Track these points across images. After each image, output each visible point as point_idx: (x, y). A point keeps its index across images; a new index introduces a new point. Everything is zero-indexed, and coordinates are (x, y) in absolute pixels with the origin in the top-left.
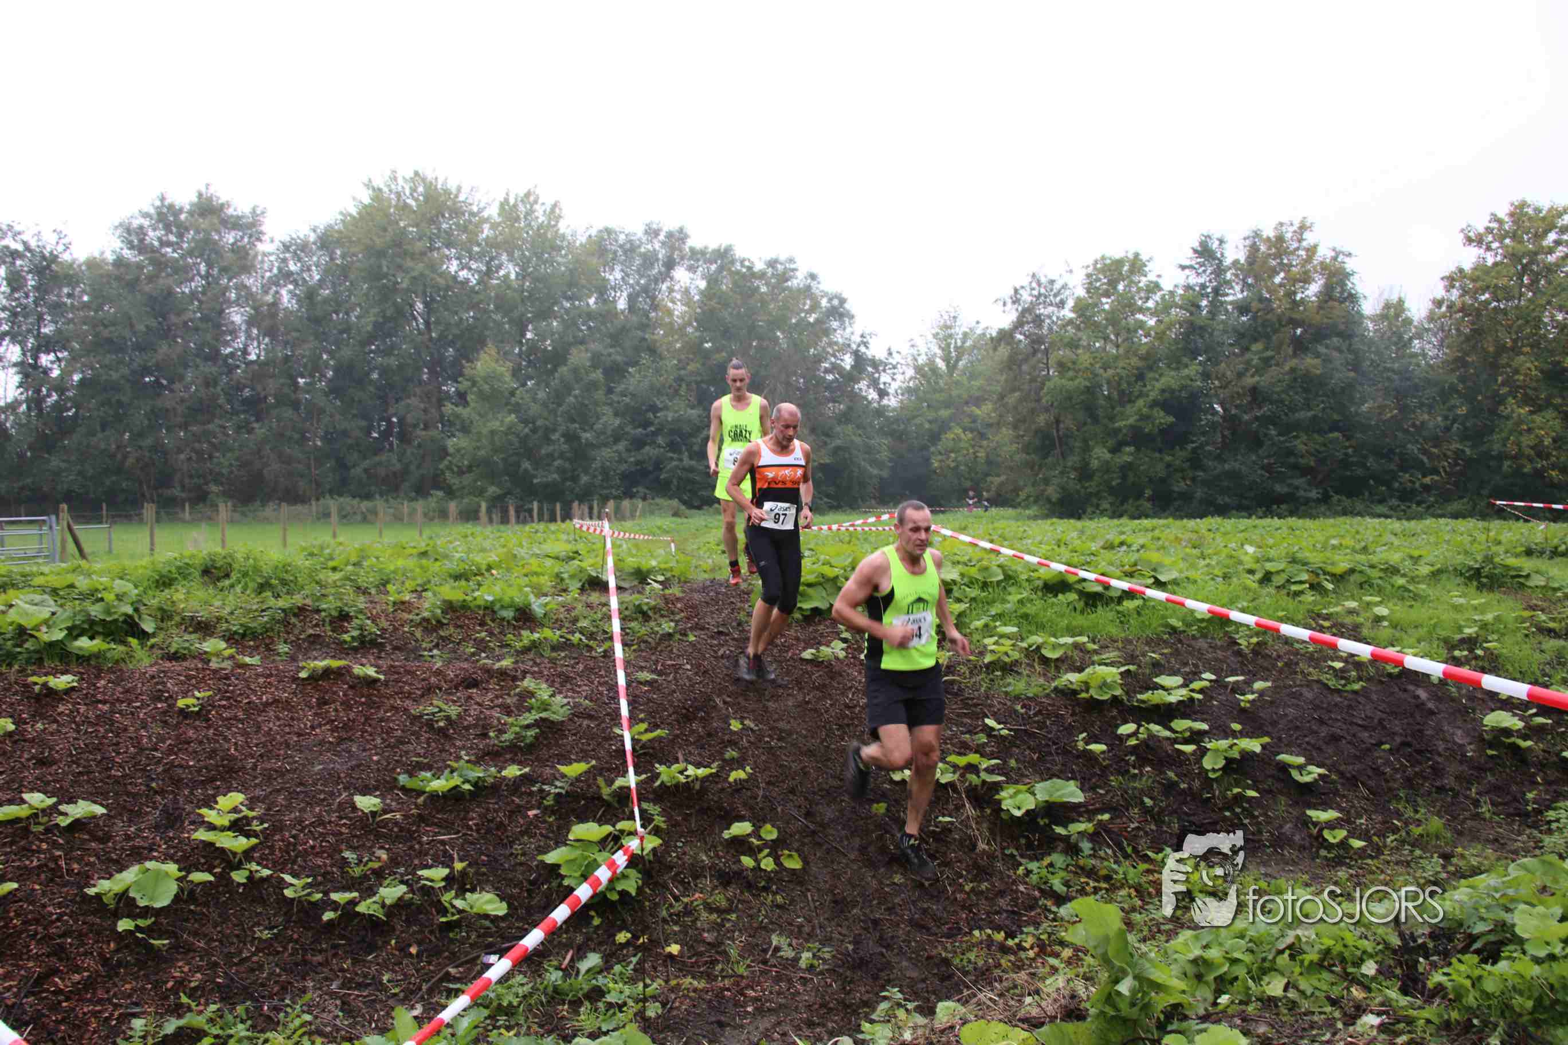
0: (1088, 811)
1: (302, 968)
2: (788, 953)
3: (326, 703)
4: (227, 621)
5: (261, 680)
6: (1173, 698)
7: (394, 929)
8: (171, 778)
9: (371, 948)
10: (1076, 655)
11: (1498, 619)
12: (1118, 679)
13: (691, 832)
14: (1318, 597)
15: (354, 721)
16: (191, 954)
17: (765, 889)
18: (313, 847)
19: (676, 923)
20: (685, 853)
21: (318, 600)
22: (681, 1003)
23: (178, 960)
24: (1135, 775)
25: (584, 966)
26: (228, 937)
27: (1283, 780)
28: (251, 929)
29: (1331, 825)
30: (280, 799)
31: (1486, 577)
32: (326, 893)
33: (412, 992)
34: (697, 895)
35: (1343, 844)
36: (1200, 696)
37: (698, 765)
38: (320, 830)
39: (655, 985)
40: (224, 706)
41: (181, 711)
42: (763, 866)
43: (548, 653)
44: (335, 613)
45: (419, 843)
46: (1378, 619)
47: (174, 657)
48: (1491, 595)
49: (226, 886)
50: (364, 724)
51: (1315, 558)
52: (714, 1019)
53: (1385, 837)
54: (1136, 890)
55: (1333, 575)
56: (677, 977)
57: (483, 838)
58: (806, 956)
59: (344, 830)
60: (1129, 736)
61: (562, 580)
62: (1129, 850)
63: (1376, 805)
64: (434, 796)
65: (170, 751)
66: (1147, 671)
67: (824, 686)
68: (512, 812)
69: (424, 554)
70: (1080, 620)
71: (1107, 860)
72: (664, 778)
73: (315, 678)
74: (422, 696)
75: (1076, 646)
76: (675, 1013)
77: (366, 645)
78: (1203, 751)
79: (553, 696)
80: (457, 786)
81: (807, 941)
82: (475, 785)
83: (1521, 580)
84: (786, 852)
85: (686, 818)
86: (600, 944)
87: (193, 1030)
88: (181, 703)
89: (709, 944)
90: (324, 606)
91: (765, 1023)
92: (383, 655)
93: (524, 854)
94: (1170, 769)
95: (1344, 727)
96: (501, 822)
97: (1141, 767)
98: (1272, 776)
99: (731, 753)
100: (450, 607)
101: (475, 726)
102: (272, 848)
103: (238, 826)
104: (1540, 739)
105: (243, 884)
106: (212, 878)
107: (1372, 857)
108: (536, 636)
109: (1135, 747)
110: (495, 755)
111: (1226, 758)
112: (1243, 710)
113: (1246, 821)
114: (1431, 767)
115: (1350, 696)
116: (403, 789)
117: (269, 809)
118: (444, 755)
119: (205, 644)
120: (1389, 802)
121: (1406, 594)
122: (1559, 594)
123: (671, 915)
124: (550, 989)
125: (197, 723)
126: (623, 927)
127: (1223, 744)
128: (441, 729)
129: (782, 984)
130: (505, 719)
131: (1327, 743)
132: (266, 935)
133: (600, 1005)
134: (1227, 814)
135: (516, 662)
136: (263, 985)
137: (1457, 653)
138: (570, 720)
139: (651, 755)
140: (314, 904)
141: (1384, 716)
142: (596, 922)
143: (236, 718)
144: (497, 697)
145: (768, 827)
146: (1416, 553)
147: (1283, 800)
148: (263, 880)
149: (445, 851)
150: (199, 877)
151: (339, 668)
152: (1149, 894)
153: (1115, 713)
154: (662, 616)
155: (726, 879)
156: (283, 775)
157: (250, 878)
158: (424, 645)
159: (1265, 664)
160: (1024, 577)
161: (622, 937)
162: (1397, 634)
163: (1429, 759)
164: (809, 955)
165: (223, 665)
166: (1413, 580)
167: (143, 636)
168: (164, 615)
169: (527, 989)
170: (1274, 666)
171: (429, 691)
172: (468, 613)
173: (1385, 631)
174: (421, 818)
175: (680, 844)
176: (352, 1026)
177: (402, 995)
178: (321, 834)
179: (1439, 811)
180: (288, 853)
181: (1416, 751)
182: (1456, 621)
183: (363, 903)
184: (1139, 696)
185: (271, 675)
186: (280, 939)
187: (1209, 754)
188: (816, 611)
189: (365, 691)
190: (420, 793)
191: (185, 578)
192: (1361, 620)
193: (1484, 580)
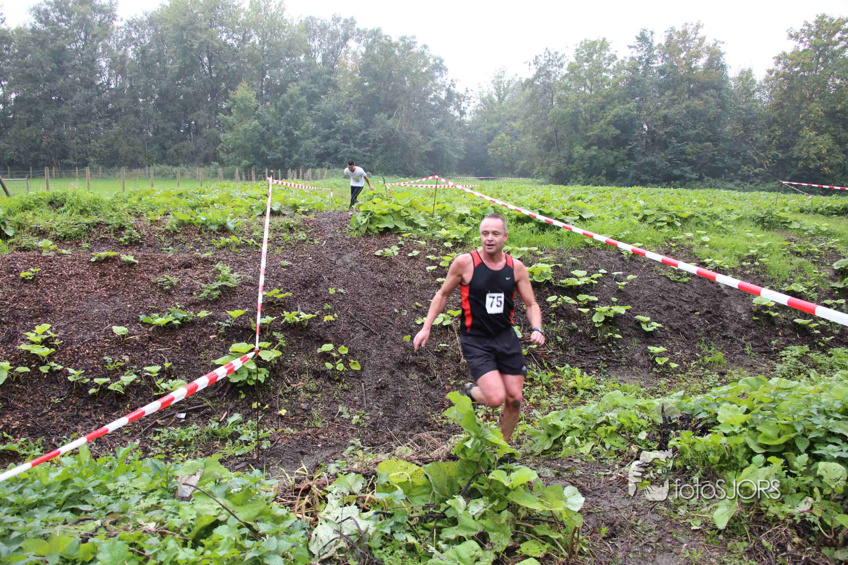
0: (525, 343)
1: (76, 419)
2: (347, 416)
3: (104, 276)
4: (56, 230)
5: (70, 263)
6: (579, 283)
7: (129, 398)
8: (13, 316)
9: (116, 408)
10: (530, 257)
11: (770, 246)
12: (550, 271)
13: (300, 349)
14: (671, 230)
15: (119, 286)
16: (15, 411)
17: (339, 381)
18: (88, 354)
19: (287, 398)
20: (295, 360)
21: (108, 218)
22: (282, 441)
23: (7, 414)
24: (554, 324)
25: (230, 420)
26: (36, 402)
27: (637, 330)
28: (49, 397)
29: (661, 355)
30: (73, 327)
31: (767, 222)
32: (92, 379)
33: (136, 433)
34: (300, 383)
35: (666, 365)
36: (596, 282)
37: (307, 312)
38: (93, 344)
39: (270, 431)
40: (47, 277)
41: (23, 279)
42: (337, 368)
43: (233, 249)
44: (117, 227)
45: (148, 352)
46: (703, 243)
47: (24, 249)
48: (769, 232)
49: (38, 374)
50: (125, 287)
51: (672, 209)
52: (298, 450)
53: (690, 362)
54: (546, 387)
55: (681, 218)
56: (283, 427)
57: (184, 350)
58: (356, 418)
59: (106, 345)
60: (553, 302)
61: (252, 210)
62: (546, 365)
63: (688, 345)
64: (158, 327)
65: (14, 301)
66: (569, 267)
67: (386, 270)
68: (201, 336)
69: (180, 195)
70: (534, 238)
71: (532, 370)
72: (288, 319)
73: (99, 262)
74: (160, 272)
75: (530, 252)
76: (278, 446)
77: (133, 244)
78: (594, 312)
79: (232, 272)
80: (170, 322)
81: (358, 409)
82: (182, 321)
83: (786, 225)
84: (352, 361)
85: (299, 341)
86: (243, 408)
87: (11, 451)
88: (23, 274)
89: (304, 409)
90: (110, 222)
91: (326, 453)
92: (142, 249)
93: (205, 359)
94: (574, 321)
95: (676, 302)
96: (194, 342)
97: (558, 319)
98: (632, 327)
99: (327, 306)
100: (182, 224)
101: (187, 289)
102: (65, 354)
103: (46, 343)
104: (783, 312)
105: (47, 374)
106: (29, 370)
107: (681, 373)
108: (228, 240)
109: (555, 308)
110: (196, 305)
111: (605, 316)
112: (620, 291)
113: (614, 351)
114: (721, 325)
115: (681, 285)
116: (142, 322)
117: (66, 333)
118: (167, 304)
119: (40, 242)
120: (695, 343)
121: (721, 230)
122: (806, 233)
123: (284, 394)
124: (210, 432)
125: (31, 286)
126: (257, 400)
127: (605, 308)
128: (168, 290)
129: (340, 433)
130: (203, 285)
131: (665, 310)
132: (57, 401)
133: (237, 441)
134: (604, 347)
135: (216, 254)
136: (53, 428)
137: (744, 263)
138: (240, 286)
139: (282, 306)
140: (86, 385)
141: (699, 296)
142: (243, 396)
143: (53, 283)
144: (201, 273)
145: (343, 347)
146: (730, 209)
147: (636, 340)
148: (58, 371)
149: (161, 357)
150: (21, 369)
151: (114, 256)
152: (553, 389)
153: (547, 289)
154: (301, 230)
155: (317, 374)
156: (77, 314)
157: (51, 370)
158: (165, 244)
159: (637, 265)
160: (506, 213)
161: (255, 405)
162: (713, 252)
163: (720, 321)
164: (358, 417)
165: (50, 254)
166: (726, 223)
167: (8, 237)
168: (20, 227)
169: (198, 432)
170: (641, 267)
171: (163, 269)
172: (193, 227)
173: (706, 250)
174: (150, 339)
175: (293, 355)
176: (98, 450)
177: (130, 434)
178: (94, 347)
179: (723, 349)
180: (74, 357)
181: (714, 316)
182: (746, 246)
183: (112, 384)
184: (561, 281)
185: (75, 260)
186: (65, 403)
187: (596, 314)
188: (387, 229)
189: (127, 269)
190: (151, 325)
191: (39, 206)
192: (694, 243)
193: (766, 224)
